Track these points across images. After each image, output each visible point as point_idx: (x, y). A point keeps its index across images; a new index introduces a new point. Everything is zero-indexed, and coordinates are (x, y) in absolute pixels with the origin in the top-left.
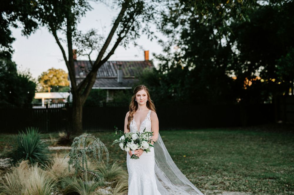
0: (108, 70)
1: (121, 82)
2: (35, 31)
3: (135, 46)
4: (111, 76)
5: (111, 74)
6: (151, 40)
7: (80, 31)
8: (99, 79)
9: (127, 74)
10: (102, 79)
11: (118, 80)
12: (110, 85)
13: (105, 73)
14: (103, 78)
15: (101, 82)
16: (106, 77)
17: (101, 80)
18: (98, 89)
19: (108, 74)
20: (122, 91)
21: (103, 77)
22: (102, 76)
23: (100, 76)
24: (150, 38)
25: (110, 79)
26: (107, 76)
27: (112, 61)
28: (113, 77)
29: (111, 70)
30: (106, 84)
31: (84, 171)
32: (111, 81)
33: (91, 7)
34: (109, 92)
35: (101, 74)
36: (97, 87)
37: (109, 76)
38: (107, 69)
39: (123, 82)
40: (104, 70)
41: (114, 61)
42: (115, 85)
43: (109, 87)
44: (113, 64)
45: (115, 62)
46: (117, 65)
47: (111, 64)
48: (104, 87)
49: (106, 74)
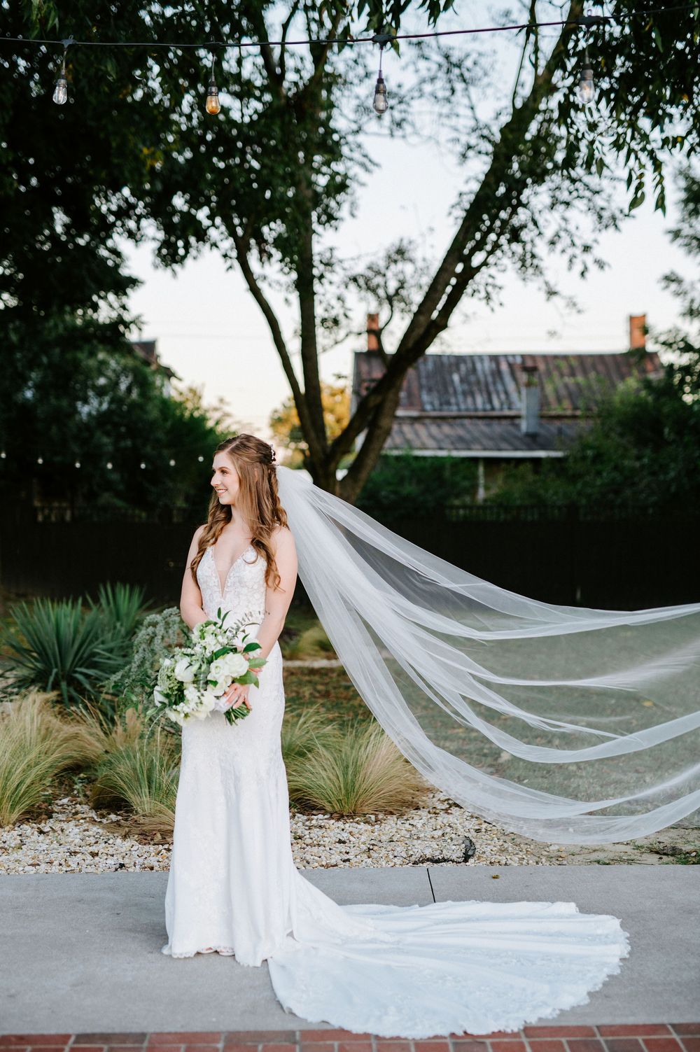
0: (492, 388)
1: (531, 430)
2: (198, 251)
3: (548, 299)
4: (502, 409)
5: (502, 404)
6: (582, 274)
7: (331, 249)
8: (458, 421)
9: (559, 400)
10: (467, 422)
11: (524, 426)
12: (490, 444)
13: (479, 400)
14: (471, 417)
15: (461, 432)
16: (480, 414)
17: (463, 426)
18: (442, 458)
19: (490, 401)
20: (529, 466)
21: (472, 413)
22: (467, 410)
23: (459, 410)
24: (578, 268)
25: (495, 422)
26: (485, 410)
27: (506, 356)
28: (507, 412)
29: (500, 387)
30: (476, 440)
31: (173, 731)
32: (498, 428)
33: (370, 161)
34: (485, 468)
35: (465, 401)
36: (441, 449)
37: (493, 409)
38: (487, 385)
39: (542, 431)
40: (475, 388)
41: (514, 356)
42: (510, 444)
43: (485, 449)
44: (511, 366)
45: (519, 360)
46: (526, 369)
47: (504, 367)
48: (469, 449)
49: (484, 403)
